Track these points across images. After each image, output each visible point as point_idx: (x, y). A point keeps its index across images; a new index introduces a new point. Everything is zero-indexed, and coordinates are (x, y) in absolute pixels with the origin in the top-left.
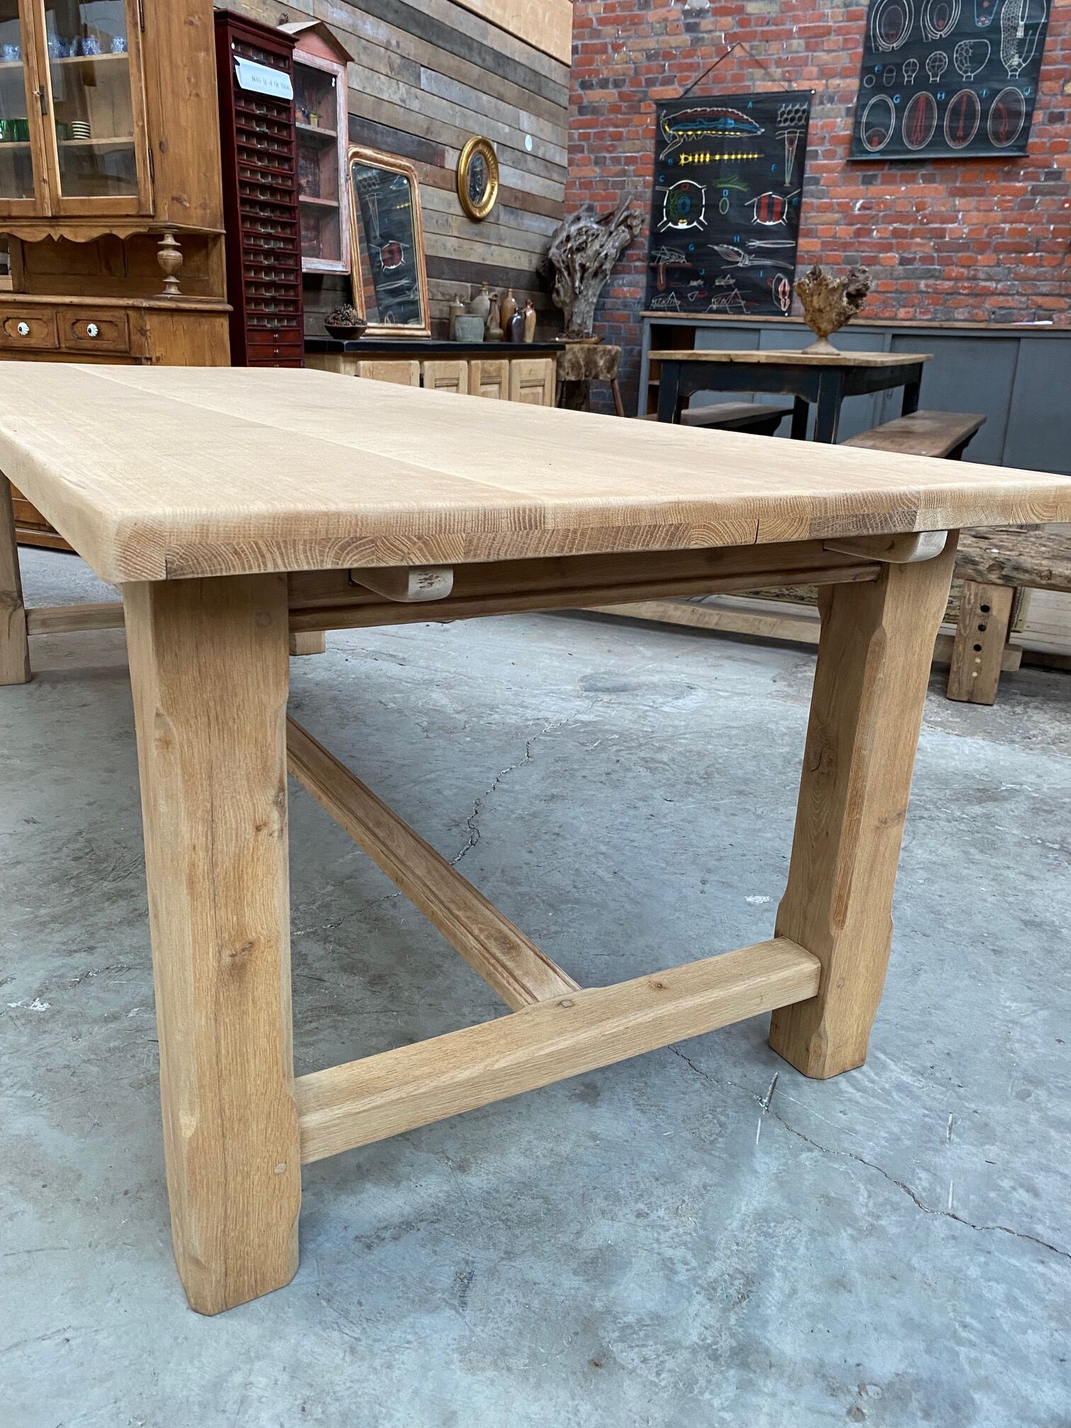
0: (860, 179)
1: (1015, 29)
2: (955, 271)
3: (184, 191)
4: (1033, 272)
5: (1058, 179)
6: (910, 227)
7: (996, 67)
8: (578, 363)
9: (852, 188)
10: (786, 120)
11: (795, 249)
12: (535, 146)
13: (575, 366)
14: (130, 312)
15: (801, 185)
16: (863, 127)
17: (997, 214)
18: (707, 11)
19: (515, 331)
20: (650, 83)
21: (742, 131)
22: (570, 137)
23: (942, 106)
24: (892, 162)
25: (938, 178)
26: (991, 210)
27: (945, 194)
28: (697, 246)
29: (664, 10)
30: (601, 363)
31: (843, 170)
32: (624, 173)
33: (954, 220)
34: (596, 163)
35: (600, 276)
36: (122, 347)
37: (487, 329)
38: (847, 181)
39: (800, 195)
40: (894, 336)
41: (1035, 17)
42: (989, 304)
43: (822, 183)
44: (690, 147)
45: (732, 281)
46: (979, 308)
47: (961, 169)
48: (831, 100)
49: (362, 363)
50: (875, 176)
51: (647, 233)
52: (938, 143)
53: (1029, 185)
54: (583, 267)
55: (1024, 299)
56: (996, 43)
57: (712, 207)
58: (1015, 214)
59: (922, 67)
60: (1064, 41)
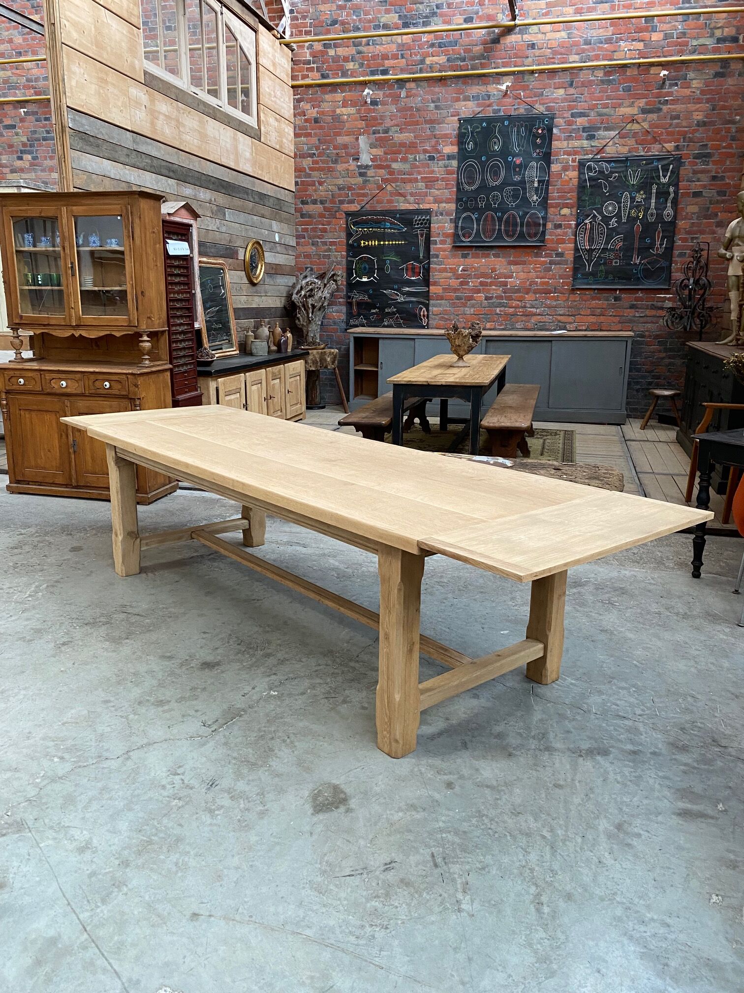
0: (460, 256)
1: (533, 182)
2: (515, 303)
3: (151, 312)
4: (554, 303)
5: (562, 257)
6: (489, 280)
7: (526, 201)
8: (316, 360)
9: (456, 260)
10: (418, 224)
11: (429, 291)
12: (280, 238)
13: (315, 362)
14: (129, 376)
15: (429, 258)
16: (459, 228)
17: (533, 274)
18: (371, 166)
19: (283, 347)
20: (341, 202)
21: (394, 229)
22: (297, 230)
23: (500, 219)
24: (477, 247)
25: (501, 255)
26: (530, 272)
27: (505, 263)
28: (373, 290)
29: (346, 165)
30: (329, 359)
31: (451, 251)
32: (330, 250)
33: (511, 277)
34: (313, 245)
35: (322, 310)
36: (124, 393)
37: (269, 347)
38: (454, 256)
39: (429, 263)
40: (487, 341)
41: (542, 177)
42: (534, 320)
43: (440, 257)
44: (367, 237)
45: (395, 310)
46: (528, 322)
47: (512, 251)
48: (442, 214)
49: (219, 380)
50: (468, 254)
51: (345, 283)
52: (499, 237)
53: (548, 260)
54: (313, 306)
55: (551, 317)
56: (524, 189)
57: (381, 269)
58: (542, 274)
59: (488, 199)
60: (558, 189)
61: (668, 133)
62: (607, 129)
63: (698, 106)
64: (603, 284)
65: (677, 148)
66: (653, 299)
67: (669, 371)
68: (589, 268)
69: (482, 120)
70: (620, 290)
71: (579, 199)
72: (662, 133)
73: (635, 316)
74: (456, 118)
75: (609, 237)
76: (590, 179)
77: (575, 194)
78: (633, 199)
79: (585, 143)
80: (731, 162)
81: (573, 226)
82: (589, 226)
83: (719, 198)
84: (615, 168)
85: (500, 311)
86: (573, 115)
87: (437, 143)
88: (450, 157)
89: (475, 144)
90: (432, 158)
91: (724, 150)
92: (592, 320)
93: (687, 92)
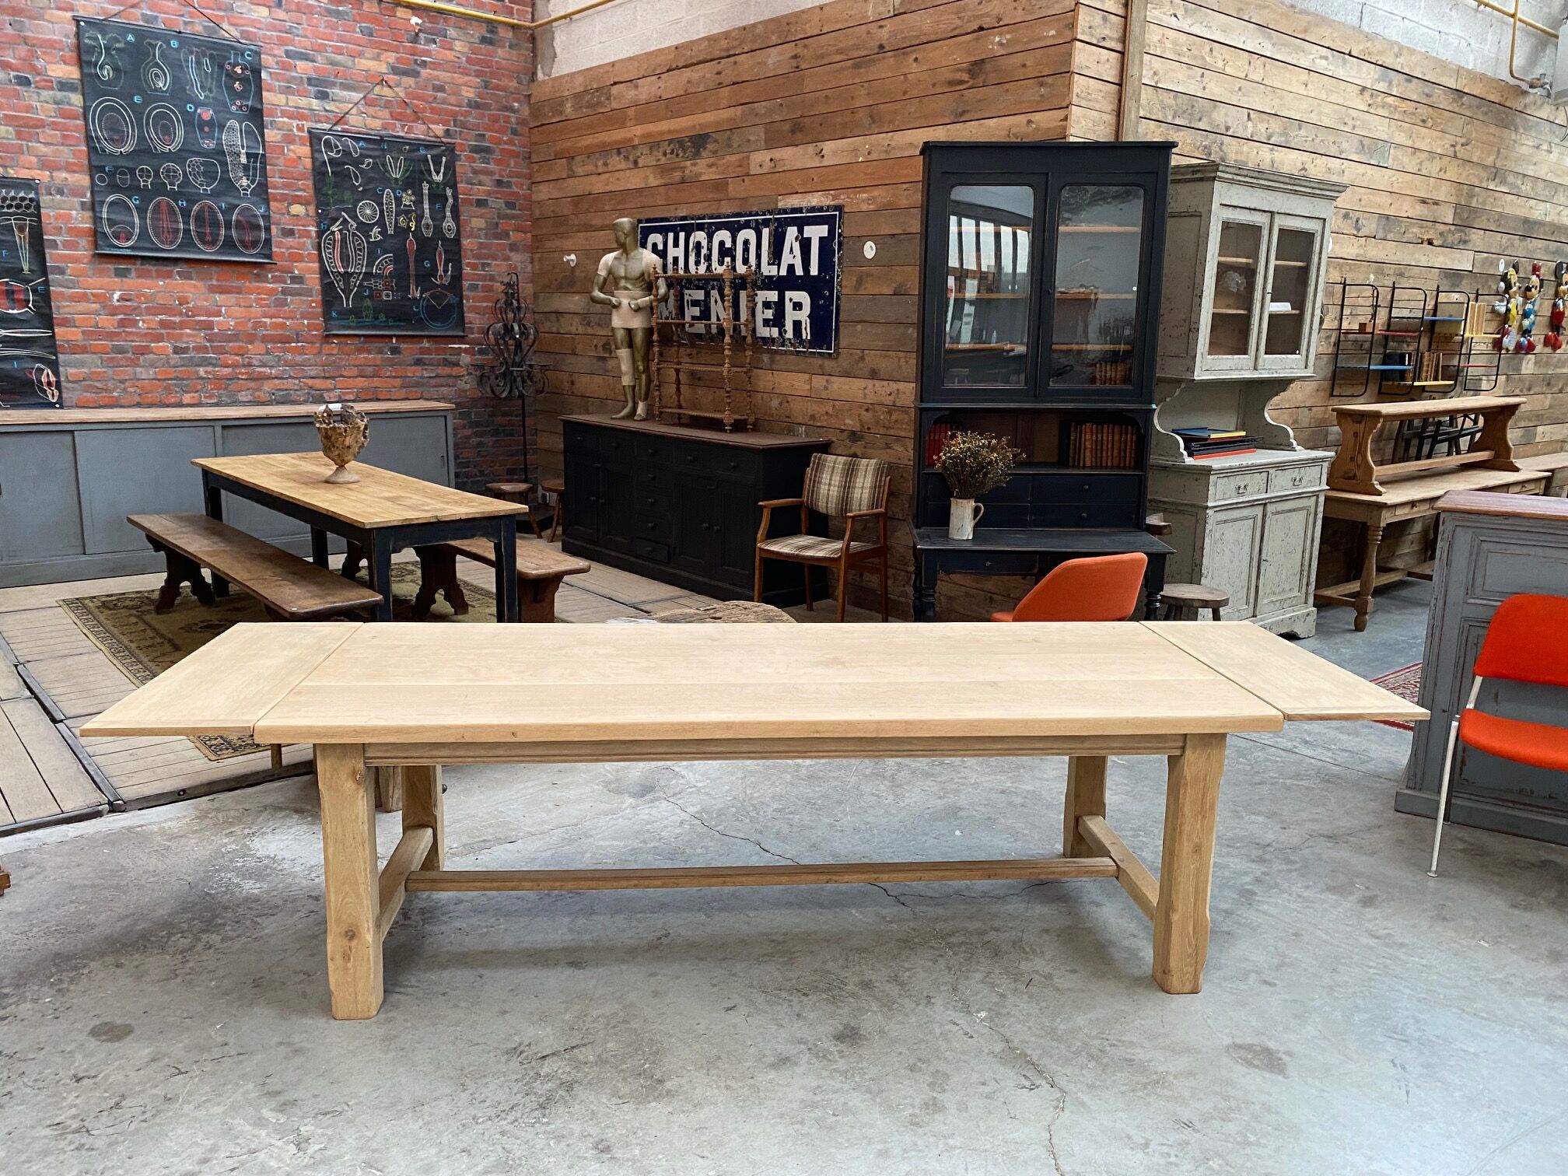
0: (113, 271)
1: (239, 155)
2: (231, 359)
4: (299, 358)
5: (302, 283)
6: (177, 319)
7: (228, 186)
9: (105, 280)
10: (10, 206)
11: (53, 336)
15: (44, 274)
16: (105, 222)
17: (256, 310)
23: (186, 213)
24: (143, 258)
25: (194, 276)
26: (251, 306)
27: (204, 289)
31: (90, 262)
33: (219, 314)
38: (99, 273)
39: (46, 283)
41: (253, 148)
42: (268, 386)
43: (69, 271)
46: (259, 390)
47: (214, 269)
48: (60, 192)
50: (128, 270)
52: (187, 244)
53: (279, 286)
55: (297, 382)
56: (224, 164)
58: (272, 311)
59: (157, 174)
60: (280, 171)
61: (433, 111)
62: (345, 87)
63: (467, 78)
64: (374, 327)
65: (447, 133)
66: (444, 351)
67: (479, 455)
68: (348, 303)
69: (125, 29)
70: (397, 337)
71: (318, 190)
72: (424, 108)
73: (423, 377)
74: (69, 15)
75: (372, 258)
76: (331, 160)
77: (310, 183)
78: (398, 200)
79: (315, 103)
80: (516, 164)
81: (314, 235)
82: (338, 236)
83: (509, 211)
84: (365, 149)
85: (206, 372)
86: (288, 54)
87: (33, 55)
88: (64, 86)
89: (116, 69)
90: (24, 82)
91: (506, 147)
92: (361, 385)
93: (450, 55)
